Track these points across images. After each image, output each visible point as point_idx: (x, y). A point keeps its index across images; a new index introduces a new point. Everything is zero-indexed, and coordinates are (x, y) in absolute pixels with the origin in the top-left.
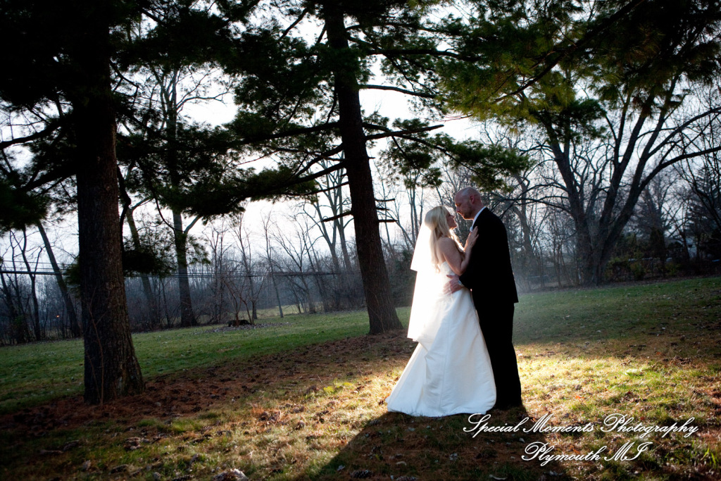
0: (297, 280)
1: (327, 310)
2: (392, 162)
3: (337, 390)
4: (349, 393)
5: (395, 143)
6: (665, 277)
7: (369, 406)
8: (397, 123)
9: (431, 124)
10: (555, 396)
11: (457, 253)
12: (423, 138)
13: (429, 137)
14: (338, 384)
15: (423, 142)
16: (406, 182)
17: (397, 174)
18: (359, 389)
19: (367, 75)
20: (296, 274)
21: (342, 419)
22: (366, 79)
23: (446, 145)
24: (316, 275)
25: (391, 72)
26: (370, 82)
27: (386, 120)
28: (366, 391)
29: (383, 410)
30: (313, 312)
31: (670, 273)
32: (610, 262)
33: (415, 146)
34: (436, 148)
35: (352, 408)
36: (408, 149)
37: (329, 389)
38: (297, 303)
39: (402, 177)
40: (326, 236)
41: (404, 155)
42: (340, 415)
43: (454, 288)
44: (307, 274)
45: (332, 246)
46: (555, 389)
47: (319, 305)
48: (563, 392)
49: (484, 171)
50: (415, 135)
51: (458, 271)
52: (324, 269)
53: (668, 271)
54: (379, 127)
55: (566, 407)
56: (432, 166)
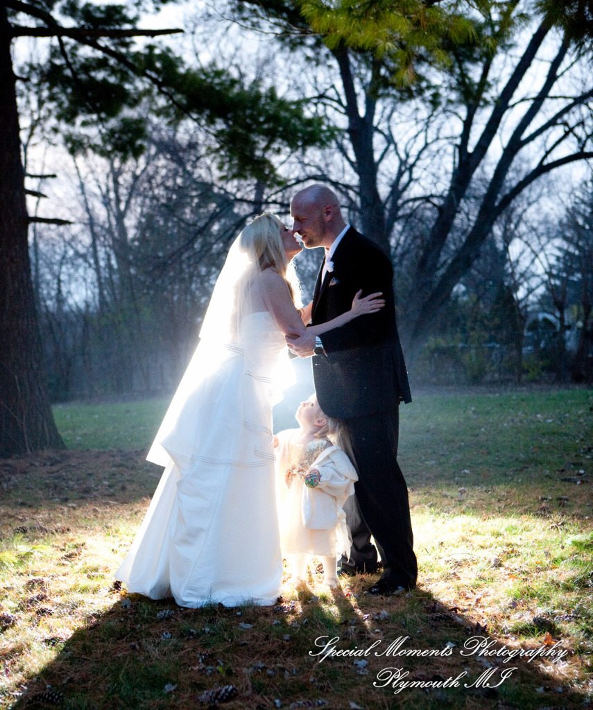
2: (46, 93)
3: (23, 558)
6: (520, 383)
8: (71, 8)
10: (466, 576)
12: (123, 50)
13: (134, 49)
23: (163, 71)
31: (530, 375)
32: (426, 345)
33: (101, 64)
34: (142, 74)
37: (7, 556)
53: (527, 372)
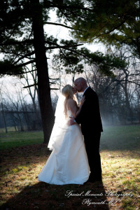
0: (15, 115)
1: (29, 130)
2: (59, 61)
3: (19, 170)
4: (24, 172)
5: (61, 51)
7: (31, 179)
8: (62, 42)
9: (79, 43)
10: (118, 177)
11: (75, 107)
12: (75, 50)
13: (77, 49)
14: (20, 168)
15: (75, 52)
16: (66, 70)
17: (61, 67)
18: (29, 170)
19: (47, 17)
20: (15, 112)
21: (16, 185)
22: (46, 19)
23: (86, 53)
24: (24, 113)
25: (61, 16)
26: (48, 21)
27: (56, 40)
28: (32, 171)
29: (37, 181)
30: (22, 130)
33: (71, 53)
34: (81, 55)
35: (23, 180)
36: (68, 55)
37: (15, 170)
38: (14, 126)
39: (65, 68)
40: (30, 94)
41: (65, 58)
42: (16, 183)
43: (71, 123)
44: (21, 112)
45: (33, 99)
46: (120, 173)
47: (25, 127)
48: (122, 175)
49: (104, 67)
50: (71, 48)
51: (74, 116)
52: (28, 110)
54: (53, 43)
55: (121, 182)
56: (79, 63)
